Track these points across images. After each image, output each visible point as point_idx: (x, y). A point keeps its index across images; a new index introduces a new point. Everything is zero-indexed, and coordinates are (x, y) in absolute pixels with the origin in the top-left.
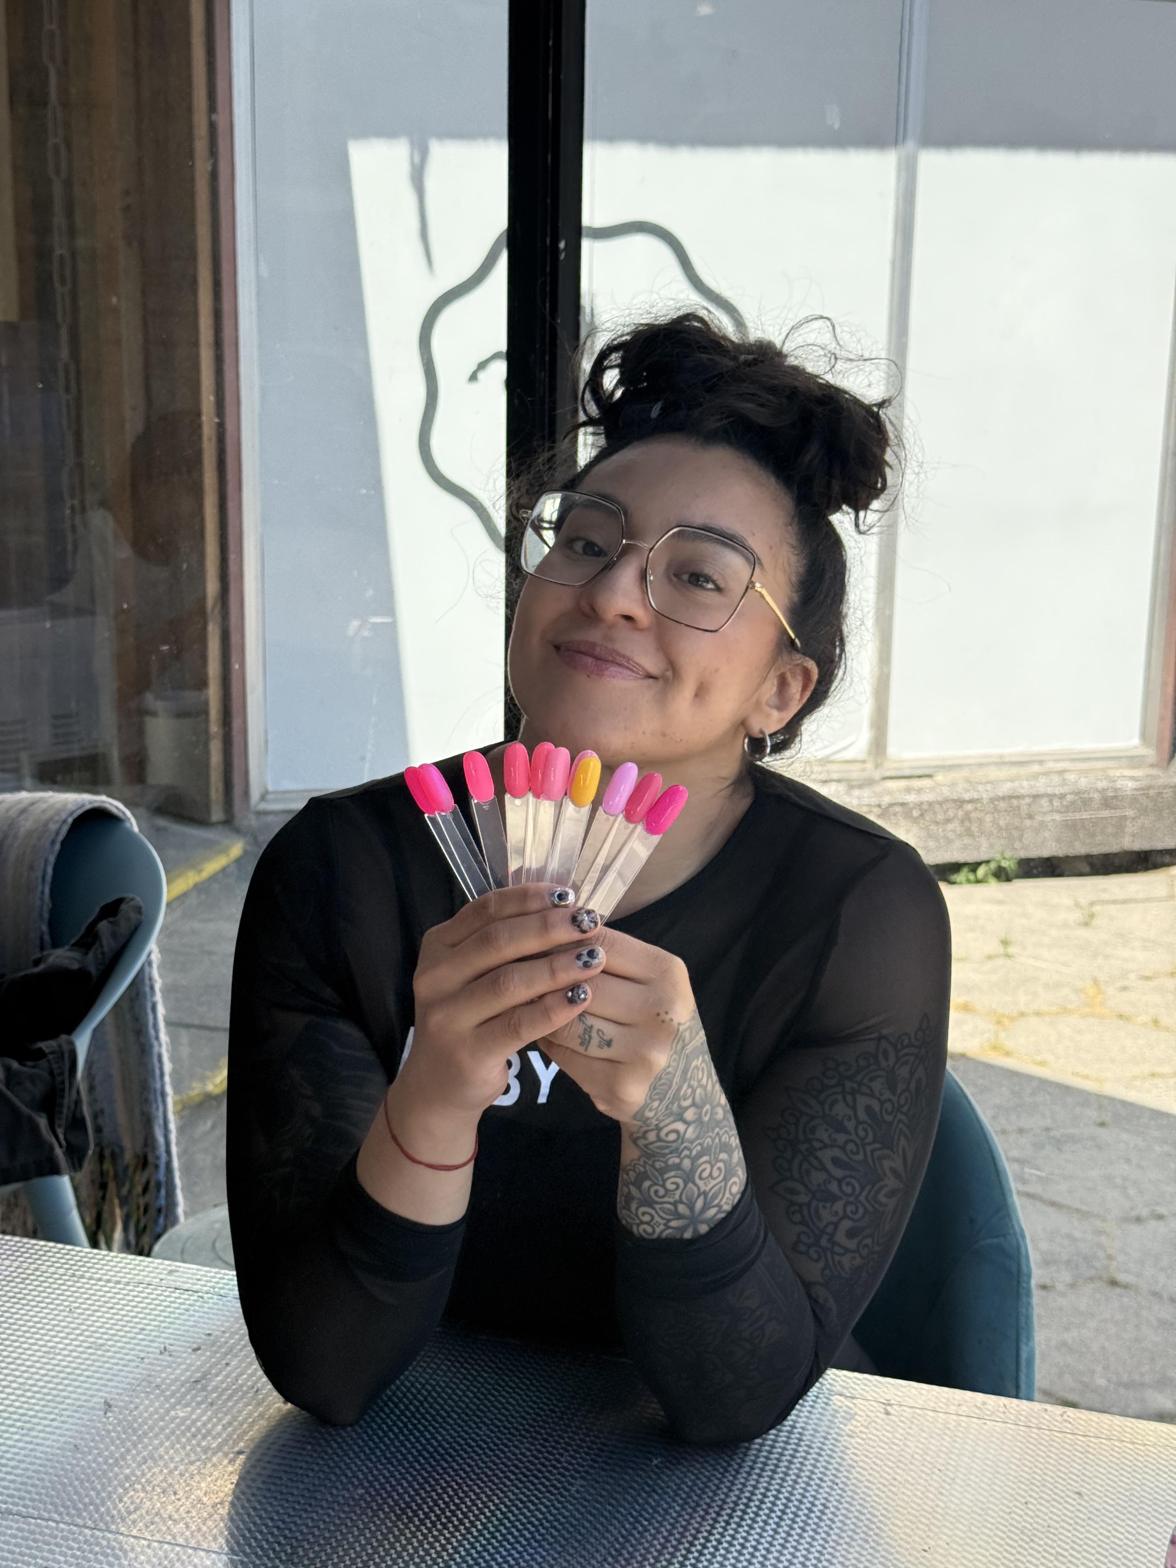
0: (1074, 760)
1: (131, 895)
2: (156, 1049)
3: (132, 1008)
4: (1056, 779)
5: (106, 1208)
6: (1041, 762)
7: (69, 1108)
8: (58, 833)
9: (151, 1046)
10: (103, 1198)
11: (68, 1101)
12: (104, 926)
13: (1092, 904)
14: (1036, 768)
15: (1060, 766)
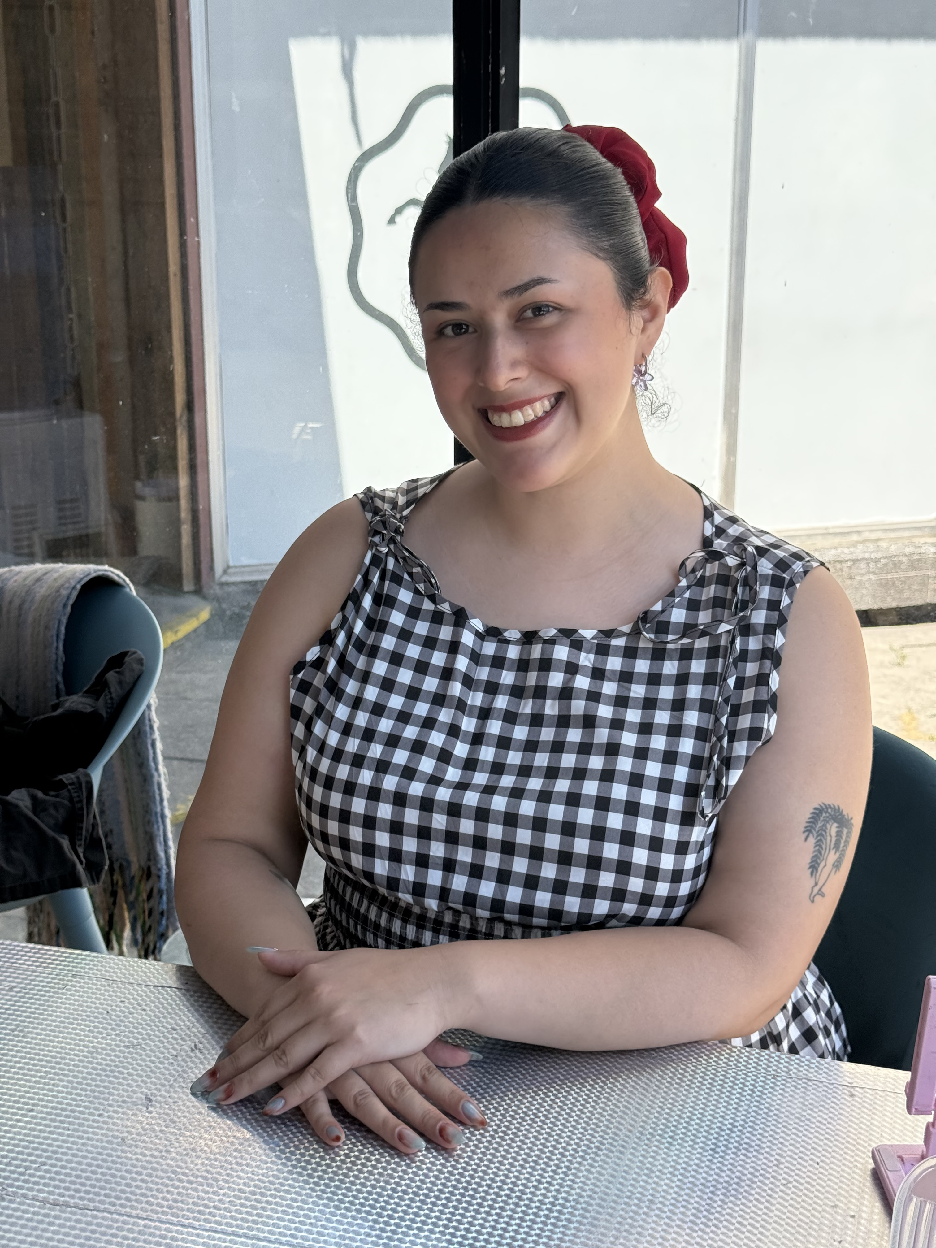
0: (885, 530)
1: (133, 650)
2: (156, 779)
3: (135, 744)
4: (871, 546)
5: (116, 912)
6: (859, 533)
7: (87, 830)
8: (68, 598)
9: (152, 776)
10: (114, 903)
11: (86, 825)
12: (111, 676)
13: (903, 647)
14: (855, 538)
15: (874, 536)
